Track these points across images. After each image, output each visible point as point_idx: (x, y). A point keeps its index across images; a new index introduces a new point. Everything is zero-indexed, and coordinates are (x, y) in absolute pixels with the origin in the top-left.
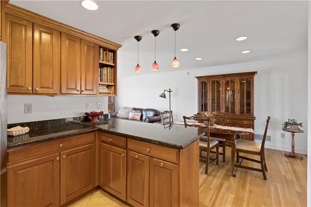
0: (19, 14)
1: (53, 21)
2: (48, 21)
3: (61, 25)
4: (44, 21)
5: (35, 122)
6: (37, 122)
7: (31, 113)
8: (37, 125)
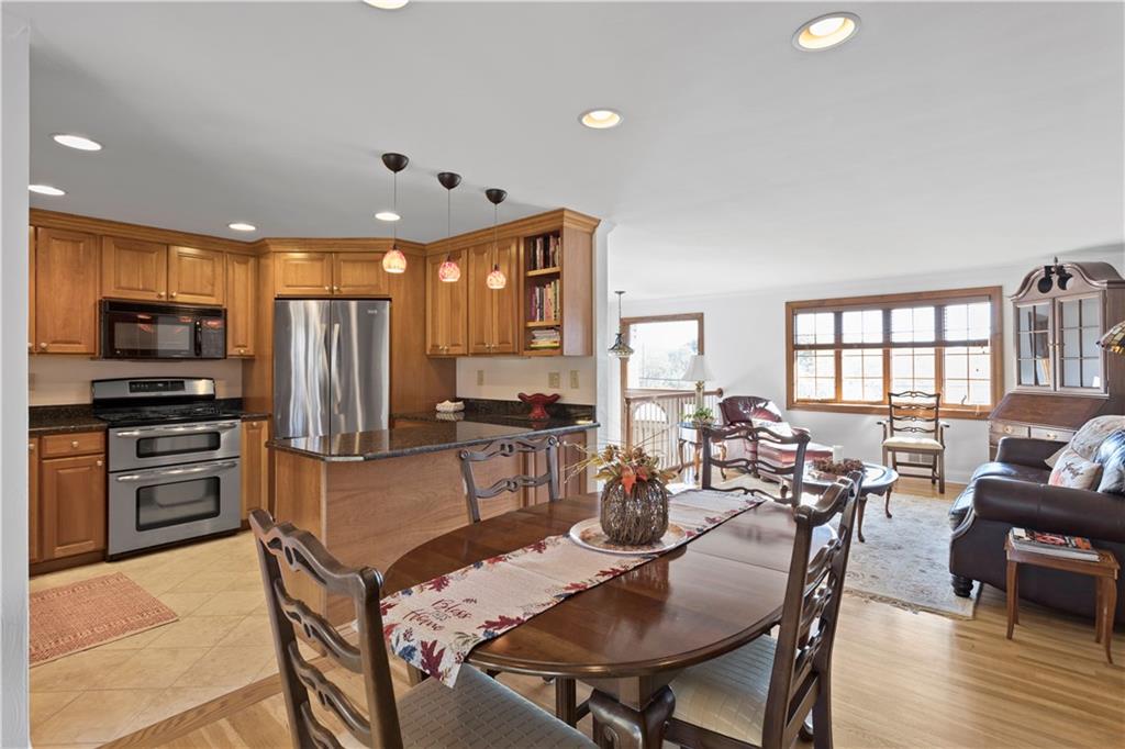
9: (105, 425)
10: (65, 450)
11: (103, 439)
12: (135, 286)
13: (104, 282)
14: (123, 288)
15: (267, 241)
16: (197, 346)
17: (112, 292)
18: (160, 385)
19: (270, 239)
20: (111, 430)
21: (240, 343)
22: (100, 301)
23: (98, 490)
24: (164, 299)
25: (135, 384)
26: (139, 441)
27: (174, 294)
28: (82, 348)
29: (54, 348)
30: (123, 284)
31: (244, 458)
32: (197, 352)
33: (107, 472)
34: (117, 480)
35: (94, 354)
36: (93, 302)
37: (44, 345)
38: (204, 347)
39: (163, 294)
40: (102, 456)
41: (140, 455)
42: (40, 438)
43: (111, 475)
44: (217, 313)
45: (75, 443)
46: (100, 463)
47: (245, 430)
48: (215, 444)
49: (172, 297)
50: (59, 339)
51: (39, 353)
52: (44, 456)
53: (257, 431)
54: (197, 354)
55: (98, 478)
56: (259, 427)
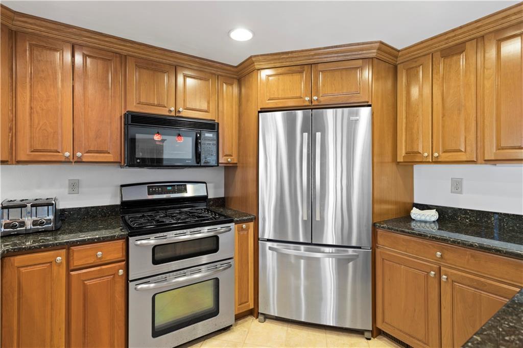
0: (415, 53)
1: (461, 27)
2: (453, 34)
3: (479, 24)
4: (447, 39)
5: (465, 210)
6: (468, 211)
7: (461, 193)
8: (468, 217)
9: (125, 233)
10: (91, 261)
11: (124, 247)
12: (152, 102)
13: (128, 97)
14: (143, 104)
15: (254, 59)
16: (198, 155)
17: (134, 108)
18: (169, 188)
19: (255, 56)
20: (130, 238)
21: (227, 153)
22: (125, 114)
23: (120, 299)
24: (173, 114)
25: (152, 187)
26: (155, 248)
27: (181, 109)
28: (110, 157)
29: (88, 157)
30: (143, 100)
31: (236, 258)
32: (198, 161)
33: (127, 281)
34: (136, 289)
35: (120, 163)
36: (119, 116)
37: (79, 154)
38: (203, 156)
39: (173, 109)
40: (124, 263)
41: (156, 262)
42: (68, 249)
43: (131, 284)
44: (212, 126)
45: (99, 253)
46: (121, 272)
47: (237, 232)
48: (215, 247)
49: (179, 112)
50: (92, 149)
51: (75, 162)
52: (72, 268)
53: (246, 233)
54: (198, 163)
55: (120, 287)
56: (247, 229)
